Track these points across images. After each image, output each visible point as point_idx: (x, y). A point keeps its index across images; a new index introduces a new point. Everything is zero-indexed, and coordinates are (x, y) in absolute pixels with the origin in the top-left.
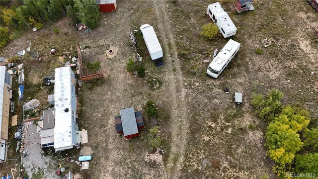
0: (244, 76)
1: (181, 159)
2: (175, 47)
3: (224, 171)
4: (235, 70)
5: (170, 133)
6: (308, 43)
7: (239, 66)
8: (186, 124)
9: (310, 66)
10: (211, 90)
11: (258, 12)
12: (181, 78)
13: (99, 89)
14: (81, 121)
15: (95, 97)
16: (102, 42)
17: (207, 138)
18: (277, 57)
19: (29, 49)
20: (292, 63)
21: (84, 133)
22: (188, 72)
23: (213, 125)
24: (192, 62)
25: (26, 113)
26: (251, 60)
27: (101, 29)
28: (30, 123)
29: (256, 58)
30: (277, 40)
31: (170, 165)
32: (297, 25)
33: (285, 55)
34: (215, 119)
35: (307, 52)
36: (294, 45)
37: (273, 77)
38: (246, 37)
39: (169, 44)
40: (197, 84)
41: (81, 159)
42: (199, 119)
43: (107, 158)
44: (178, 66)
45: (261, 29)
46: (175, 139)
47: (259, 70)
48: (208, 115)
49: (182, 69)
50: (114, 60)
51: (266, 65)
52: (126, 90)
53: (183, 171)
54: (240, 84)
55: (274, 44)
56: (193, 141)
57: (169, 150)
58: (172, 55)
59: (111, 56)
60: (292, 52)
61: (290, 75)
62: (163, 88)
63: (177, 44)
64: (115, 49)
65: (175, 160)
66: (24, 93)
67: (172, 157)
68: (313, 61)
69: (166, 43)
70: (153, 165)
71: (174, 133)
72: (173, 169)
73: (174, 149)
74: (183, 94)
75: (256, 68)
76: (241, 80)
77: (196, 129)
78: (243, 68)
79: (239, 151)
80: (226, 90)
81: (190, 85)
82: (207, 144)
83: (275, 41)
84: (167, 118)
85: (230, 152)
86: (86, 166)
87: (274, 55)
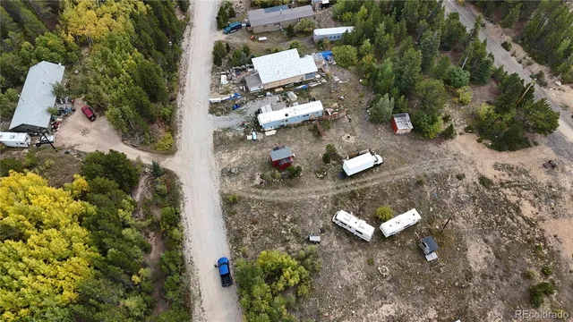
0: (340, 248)
1: (257, 197)
2: (363, 187)
3: (250, 228)
4: (346, 240)
5: (278, 188)
6: (392, 312)
7: (351, 243)
8: (287, 199)
9: (362, 311)
10: (322, 219)
11: (427, 265)
12: (330, 194)
13: (311, 135)
14: (282, 128)
15: (303, 134)
16: (357, 130)
17: (276, 215)
18: (369, 279)
19: (341, 82)
20: (362, 294)
21: (274, 132)
22: (338, 200)
23: (287, 219)
24: (349, 202)
25: (286, 95)
26: (360, 254)
27: (372, 126)
28: (278, 99)
29: (363, 259)
30: (389, 282)
31: (253, 190)
32: (415, 305)
33: (371, 288)
34: (293, 221)
35: (380, 311)
36: (386, 298)
37: (342, 273)
38: (388, 251)
39: (366, 182)
40: (325, 207)
41: (254, 133)
42: (292, 209)
43: (256, 149)
44: (341, 191)
45: (403, 267)
46: (273, 192)
47: (349, 261)
48: (296, 215)
49: (340, 195)
50: (341, 141)
51: (356, 268)
52: (312, 154)
53: (249, 199)
54: (331, 243)
55: (383, 277)
56: (273, 205)
57: (264, 188)
58: (355, 185)
59: (344, 138)
60: (376, 296)
61: (348, 290)
62: (318, 180)
63: (368, 188)
64: (352, 140)
65: (257, 193)
66: (302, 89)
67: (259, 191)
68: (369, 315)
69: (366, 179)
70: (252, 179)
71: (278, 191)
72: (250, 192)
73: (265, 192)
74: (314, 197)
75: (351, 259)
76: (335, 243)
77: (282, 207)
78: (349, 246)
79: (267, 239)
80: (323, 231)
81: (324, 202)
82: (271, 215)
83: (388, 279)
84: (290, 186)
85: (266, 232)
86: (249, 137)
87: (370, 277)
